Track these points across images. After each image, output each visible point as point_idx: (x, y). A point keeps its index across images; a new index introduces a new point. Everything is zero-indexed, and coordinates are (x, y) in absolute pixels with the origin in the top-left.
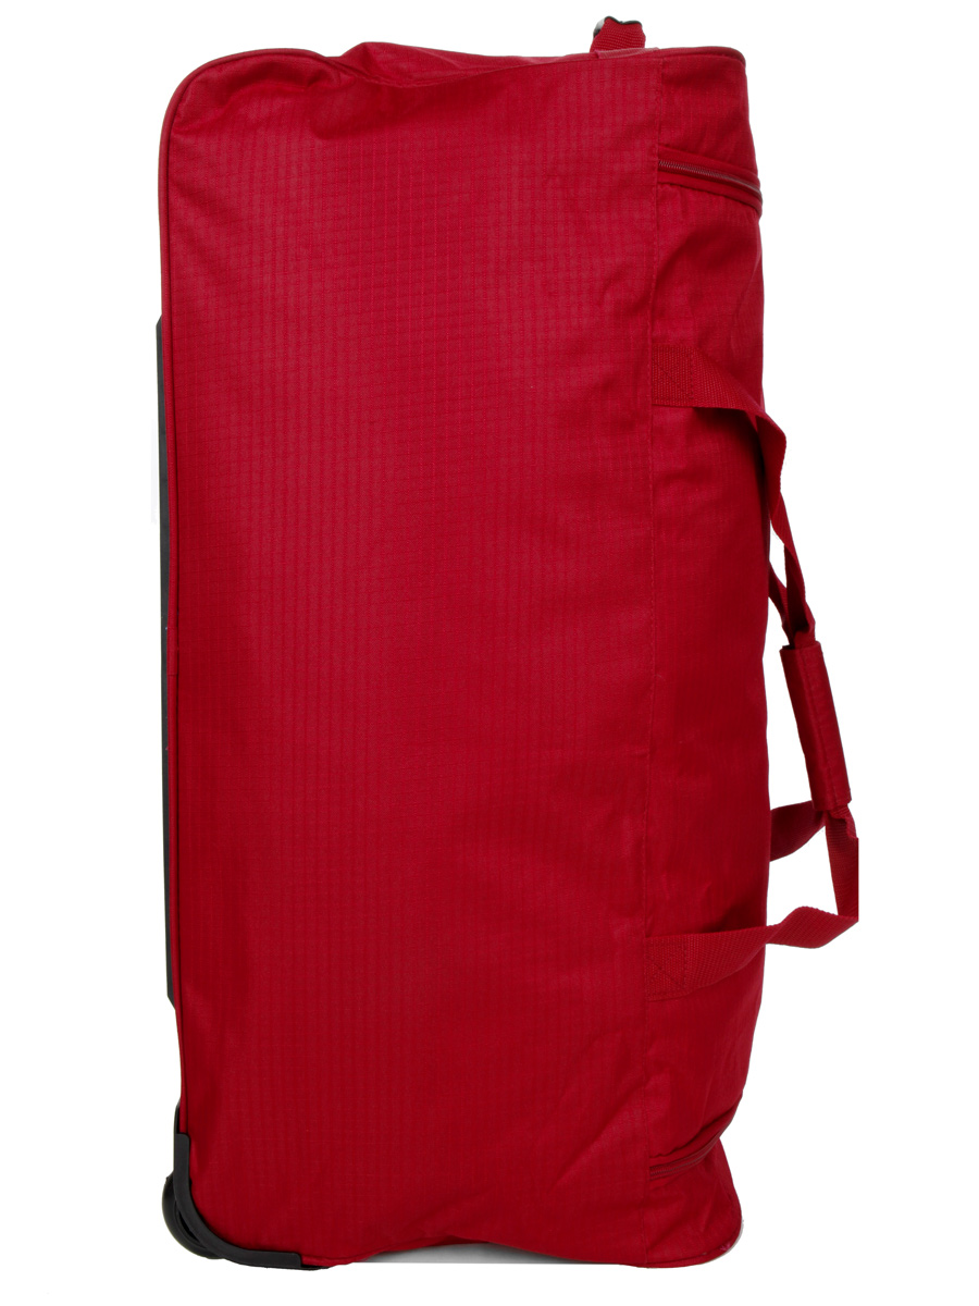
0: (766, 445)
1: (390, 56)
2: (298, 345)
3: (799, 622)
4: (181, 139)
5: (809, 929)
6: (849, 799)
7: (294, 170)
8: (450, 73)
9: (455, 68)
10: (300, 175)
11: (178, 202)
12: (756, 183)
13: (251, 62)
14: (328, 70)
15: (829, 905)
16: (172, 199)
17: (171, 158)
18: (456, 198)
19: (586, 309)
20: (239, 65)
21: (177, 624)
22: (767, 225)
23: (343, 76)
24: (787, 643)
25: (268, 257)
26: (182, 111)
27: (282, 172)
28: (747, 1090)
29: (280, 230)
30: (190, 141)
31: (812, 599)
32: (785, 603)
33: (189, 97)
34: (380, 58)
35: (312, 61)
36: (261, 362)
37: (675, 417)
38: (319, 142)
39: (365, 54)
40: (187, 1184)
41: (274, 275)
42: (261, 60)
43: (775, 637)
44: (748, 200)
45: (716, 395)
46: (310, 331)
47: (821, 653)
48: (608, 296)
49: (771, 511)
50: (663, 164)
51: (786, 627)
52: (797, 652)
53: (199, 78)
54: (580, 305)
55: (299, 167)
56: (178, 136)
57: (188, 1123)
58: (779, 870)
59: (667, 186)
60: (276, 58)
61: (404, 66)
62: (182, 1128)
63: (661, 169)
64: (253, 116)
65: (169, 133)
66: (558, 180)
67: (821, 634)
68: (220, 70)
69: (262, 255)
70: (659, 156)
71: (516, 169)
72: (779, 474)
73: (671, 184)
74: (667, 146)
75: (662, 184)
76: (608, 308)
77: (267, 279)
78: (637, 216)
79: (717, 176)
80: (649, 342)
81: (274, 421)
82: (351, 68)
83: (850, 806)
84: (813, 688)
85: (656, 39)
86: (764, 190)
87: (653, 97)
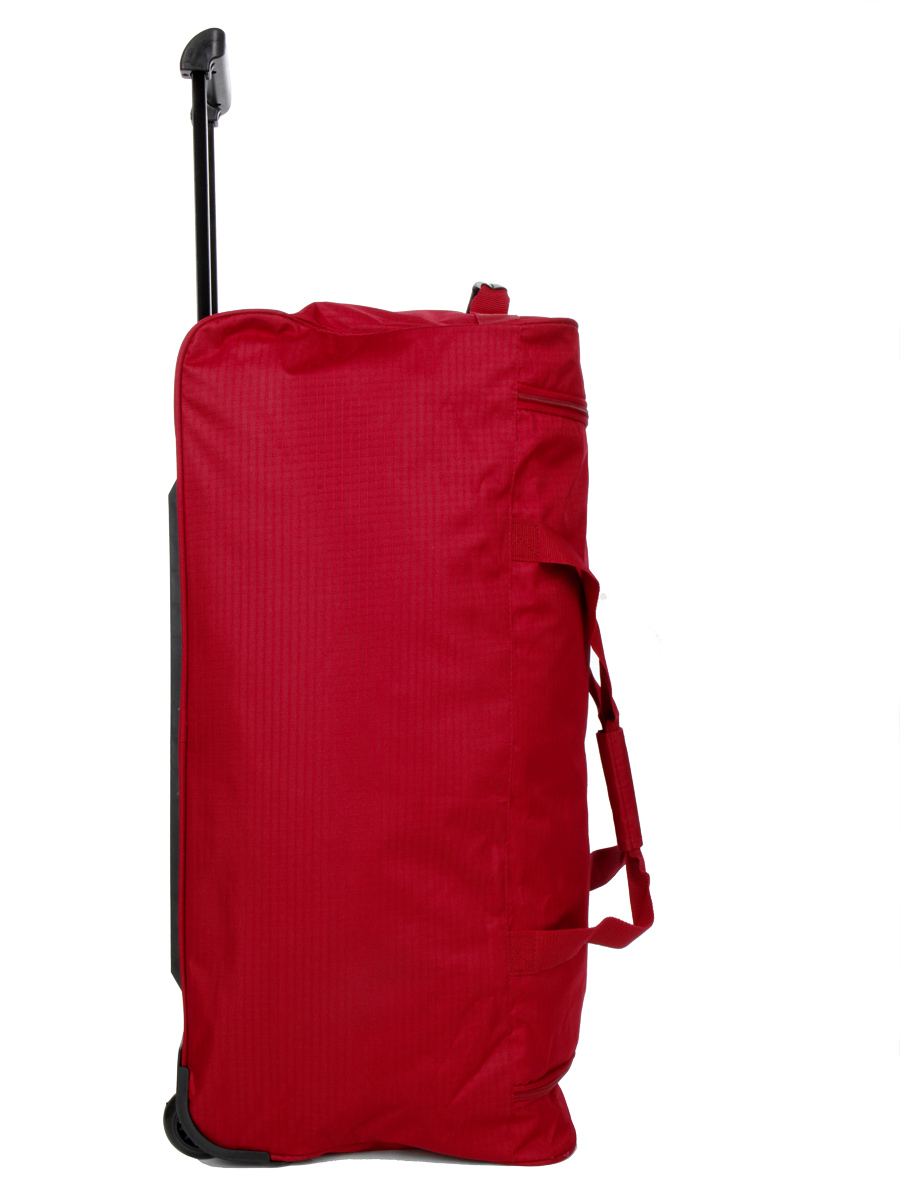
0: (586, 590)
1: (333, 313)
2: (274, 515)
3: (609, 713)
4: (190, 369)
5: (615, 934)
6: (641, 844)
7: (271, 395)
8: (375, 327)
9: (379, 324)
10: (275, 398)
11: (189, 413)
12: (584, 405)
13: (238, 318)
14: (294, 324)
15: (628, 918)
16: (184, 409)
17: (184, 382)
18: (381, 417)
19: (468, 495)
20: (231, 319)
21: (187, 707)
22: (591, 432)
23: (302, 327)
24: (601, 728)
25: (252, 454)
26: (191, 349)
27: (262, 395)
28: (579, 1050)
29: (261, 436)
30: (197, 371)
31: (616, 696)
32: (600, 700)
33: (195, 341)
34: (325, 313)
35: (281, 318)
36: (249, 525)
37: (527, 569)
38: (288, 376)
39: (315, 311)
40: (186, 1103)
41: (257, 466)
42: (245, 316)
43: (594, 724)
44: (580, 417)
45: (555, 555)
46: (282, 505)
47: (623, 736)
48: (483, 486)
49: (591, 636)
50: (521, 396)
51: (601, 717)
52: (607, 735)
53: (204, 327)
54: (465, 492)
55: (275, 393)
56: (188, 367)
57: (189, 1059)
58: (595, 896)
59: (524, 411)
60: (256, 315)
61: (343, 320)
62: (183, 1063)
63: (519, 400)
64: (241, 354)
65: (182, 364)
66: (450, 407)
67: (623, 723)
68: (218, 323)
69: (248, 452)
70: (519, 391)
71: (422, 399)
72: (595, 609)
73: (526, 410)
74: (524, 384)
75: (520, 410)
76: (483, 494)
77: (252, 469)
78: (503, 431)
79: (557, 404)
80: (510, 518)
81: (258, 567)
82: (307, 322)
83: (642, 849)
84: (617, 762)
85: (517, 308)
86: (590, 409)
87: (514, 351)
